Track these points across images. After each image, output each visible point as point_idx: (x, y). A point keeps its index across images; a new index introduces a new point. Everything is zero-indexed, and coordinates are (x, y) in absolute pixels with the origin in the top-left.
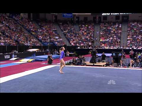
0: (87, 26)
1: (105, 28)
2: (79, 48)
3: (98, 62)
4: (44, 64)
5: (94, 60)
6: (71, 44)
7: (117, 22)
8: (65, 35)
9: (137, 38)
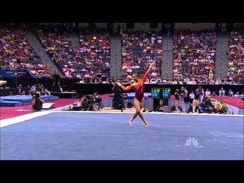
0: (95, 38)
1: (131, 44)
2: (82, 82)
3: (128, 107)
4: (22, 110)
5: (121, 103)
6: (65, 75)
7: (154, 32)
8: (51, 55)
9: (191, 63)
